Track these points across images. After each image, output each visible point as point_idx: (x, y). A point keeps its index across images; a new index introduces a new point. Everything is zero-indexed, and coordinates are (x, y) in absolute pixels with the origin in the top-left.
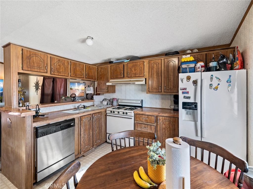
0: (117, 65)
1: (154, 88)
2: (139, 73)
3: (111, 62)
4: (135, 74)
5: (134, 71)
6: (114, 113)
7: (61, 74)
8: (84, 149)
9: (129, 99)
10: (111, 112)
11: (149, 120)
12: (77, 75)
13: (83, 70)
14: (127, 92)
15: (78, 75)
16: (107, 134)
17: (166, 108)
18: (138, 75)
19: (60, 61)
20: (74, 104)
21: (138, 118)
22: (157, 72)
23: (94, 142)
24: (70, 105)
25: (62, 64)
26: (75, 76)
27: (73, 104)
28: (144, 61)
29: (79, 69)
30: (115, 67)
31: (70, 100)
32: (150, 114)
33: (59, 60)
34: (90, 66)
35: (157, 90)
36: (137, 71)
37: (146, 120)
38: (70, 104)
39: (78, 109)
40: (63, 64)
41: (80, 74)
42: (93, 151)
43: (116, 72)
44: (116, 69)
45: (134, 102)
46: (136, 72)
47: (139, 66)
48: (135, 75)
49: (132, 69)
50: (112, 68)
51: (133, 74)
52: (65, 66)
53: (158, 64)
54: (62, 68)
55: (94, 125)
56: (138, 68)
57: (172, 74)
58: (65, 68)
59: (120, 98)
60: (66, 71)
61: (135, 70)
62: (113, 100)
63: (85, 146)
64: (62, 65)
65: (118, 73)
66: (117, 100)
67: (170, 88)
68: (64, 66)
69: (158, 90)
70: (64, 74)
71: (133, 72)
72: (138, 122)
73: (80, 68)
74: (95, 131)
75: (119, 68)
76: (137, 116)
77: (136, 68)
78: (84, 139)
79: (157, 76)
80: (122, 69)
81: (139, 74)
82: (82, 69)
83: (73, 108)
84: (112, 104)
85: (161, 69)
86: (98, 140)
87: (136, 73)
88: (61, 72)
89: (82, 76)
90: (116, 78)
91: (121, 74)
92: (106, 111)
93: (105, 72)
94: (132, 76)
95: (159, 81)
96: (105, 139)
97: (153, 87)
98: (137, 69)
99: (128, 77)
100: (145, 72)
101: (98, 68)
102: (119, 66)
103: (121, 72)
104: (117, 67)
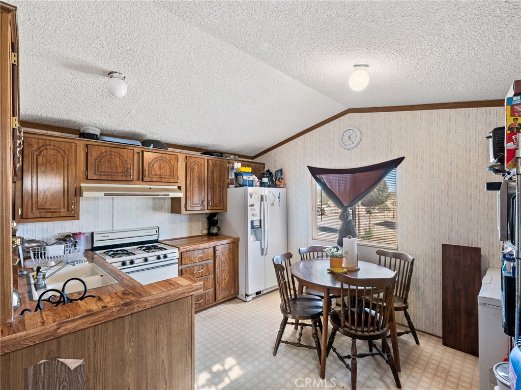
1: (195, 204)
2: (169, 176)
4: (161, 176)
5: (158, 171)
10: (124, 264)
11: (205, 256)
17: (196, 235)
18: (167, 178)
22: (199, 178)
28: (178, 154)
30: (107, 152)
35: (199, 207)
36: (165, 171)
37: (201, 257)
43: (110, 166)
44: (111, 158)
45: (142, 233)
46: (162, 173)
47: (169, 161)
48: (161, 178)
49: (153, 165)
50: (95, 153)
51: (156, 175)
53: (201, 166)
56: (166, 165)
57: (217, 183)
61: (160, 168)
65: (117, 168)
67: (215, 203)
69: (201, 206)
71: (155, 171)
72: (187, 265)
75: (120, 158)
76: (185, 256)
77: (163, 165)
79: (199, 184)
80: (130, 161)
81: (169, 178)
85: (204, 174)
90: (110, 179)
91: (127, 171)
94: (154, 180)
97: (193, 202)
98: (164, 168)
99: (143, 180)
100: (179, 175)
102: (121, 153)
103: (127, 169)
104: (115, 152)
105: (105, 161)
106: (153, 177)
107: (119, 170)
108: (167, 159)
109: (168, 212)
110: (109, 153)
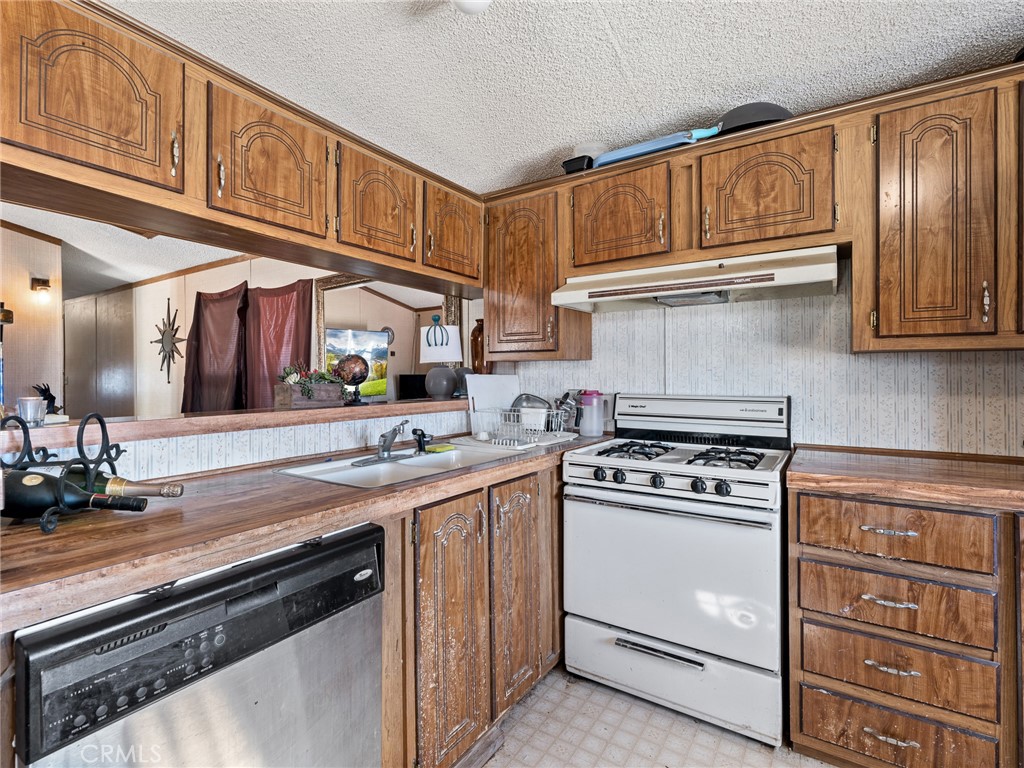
0: (623, 179)
1: (927, 309)
2: (793, 212)
3: (578, 165)
4: (760, 220)
5: (750, 205)
6: (623, 481)
7: (280, 214)
8: (442, 748)
9: (687, 392)
10: (599, 473)
11: (930, 545)
12: (380, 235)
13: (413, 211)
14: (669, 351)
15: (384, 240)
16: (568, 620)
18: (784, 222)
19: (269, 124)
20: (359, 424)
21: (821, 521)
23: (500, 682)
24: (333, 425)
25: (282, 148)
26: (366, 245)
27: (352, 418)
28: (836, 122)
29: (391, 204)
30: (607, 191)
31: (333, 395)
32: (935, 495)
33: (267, 120)
34: (447, 194)
35: (954, 318)
36: (775, 200)
37: (904, 541)
38: (335, 420)
39: (386, 454)
40: (295, 151)
41: (392, 234)
42: (491, 751)
43: (615, 225)
44: (616, 204)
45: (733, 410)
46: (767, 208)
47: (793, 159)
48: (760, 226)
49: (733, 189)
50: (586, 202)
51: (743, 220)
52: (306, 168)
53: (967, 127)
54: (286, 178)
55: (497, 567)
56: (782, 176)
58: (302, 178)
59: (622, 388)
60: (310, 198)
61: (758, 193)
62: (579, 402)
63: (445, 726)
64: (288, 158)
65: (628, 225)
66: (610, 404)
68: (297, 164)
69: (966, 316)
70: (301, 215)
71: (741, 206)
72: (824, 552)
73: (394, 194)
74: (503, 606)
75: (635, 197)
77: (769, 179)
78: (441, 679)
80: (660, 198)
81: (794, 221)
82: (405, 205)
83: (350, 444)
84: (577, 424)
85: (990, 161)
86: (520, 667)
87: (766, 216)
88: (280, 204)
89: (404, 245)
90: (614, 257)
91: (653, 227)
92: (560, 468)
93: (537, 228)
94: (737, 237)
95: (968, 256)
96: (553, 649)
97: (915, 301)
98: (773, 188)
99: (701, 247)
100: (838, 199)
101: (488, 210)
102: (638, 184)
103: (653, 220)
104: (623, 186)
105: (604, 215)
106: (732, 231)
107: (635, 229)
108: (783, 155)
109: (839, 351)
110: (611, 192)
